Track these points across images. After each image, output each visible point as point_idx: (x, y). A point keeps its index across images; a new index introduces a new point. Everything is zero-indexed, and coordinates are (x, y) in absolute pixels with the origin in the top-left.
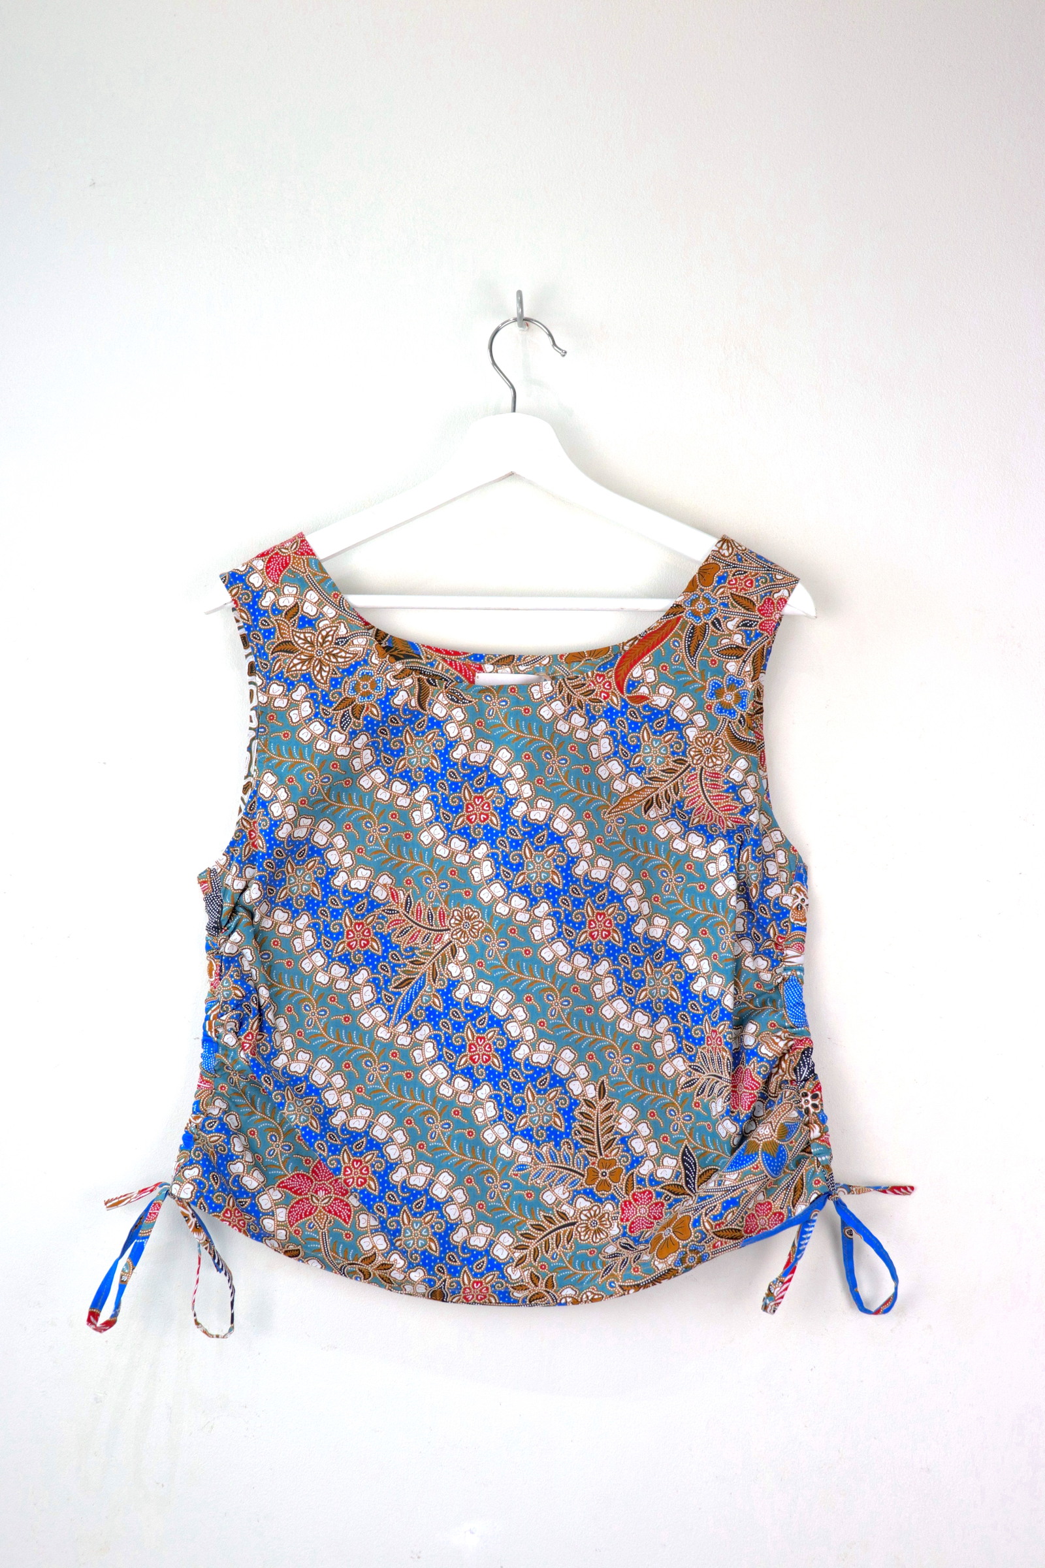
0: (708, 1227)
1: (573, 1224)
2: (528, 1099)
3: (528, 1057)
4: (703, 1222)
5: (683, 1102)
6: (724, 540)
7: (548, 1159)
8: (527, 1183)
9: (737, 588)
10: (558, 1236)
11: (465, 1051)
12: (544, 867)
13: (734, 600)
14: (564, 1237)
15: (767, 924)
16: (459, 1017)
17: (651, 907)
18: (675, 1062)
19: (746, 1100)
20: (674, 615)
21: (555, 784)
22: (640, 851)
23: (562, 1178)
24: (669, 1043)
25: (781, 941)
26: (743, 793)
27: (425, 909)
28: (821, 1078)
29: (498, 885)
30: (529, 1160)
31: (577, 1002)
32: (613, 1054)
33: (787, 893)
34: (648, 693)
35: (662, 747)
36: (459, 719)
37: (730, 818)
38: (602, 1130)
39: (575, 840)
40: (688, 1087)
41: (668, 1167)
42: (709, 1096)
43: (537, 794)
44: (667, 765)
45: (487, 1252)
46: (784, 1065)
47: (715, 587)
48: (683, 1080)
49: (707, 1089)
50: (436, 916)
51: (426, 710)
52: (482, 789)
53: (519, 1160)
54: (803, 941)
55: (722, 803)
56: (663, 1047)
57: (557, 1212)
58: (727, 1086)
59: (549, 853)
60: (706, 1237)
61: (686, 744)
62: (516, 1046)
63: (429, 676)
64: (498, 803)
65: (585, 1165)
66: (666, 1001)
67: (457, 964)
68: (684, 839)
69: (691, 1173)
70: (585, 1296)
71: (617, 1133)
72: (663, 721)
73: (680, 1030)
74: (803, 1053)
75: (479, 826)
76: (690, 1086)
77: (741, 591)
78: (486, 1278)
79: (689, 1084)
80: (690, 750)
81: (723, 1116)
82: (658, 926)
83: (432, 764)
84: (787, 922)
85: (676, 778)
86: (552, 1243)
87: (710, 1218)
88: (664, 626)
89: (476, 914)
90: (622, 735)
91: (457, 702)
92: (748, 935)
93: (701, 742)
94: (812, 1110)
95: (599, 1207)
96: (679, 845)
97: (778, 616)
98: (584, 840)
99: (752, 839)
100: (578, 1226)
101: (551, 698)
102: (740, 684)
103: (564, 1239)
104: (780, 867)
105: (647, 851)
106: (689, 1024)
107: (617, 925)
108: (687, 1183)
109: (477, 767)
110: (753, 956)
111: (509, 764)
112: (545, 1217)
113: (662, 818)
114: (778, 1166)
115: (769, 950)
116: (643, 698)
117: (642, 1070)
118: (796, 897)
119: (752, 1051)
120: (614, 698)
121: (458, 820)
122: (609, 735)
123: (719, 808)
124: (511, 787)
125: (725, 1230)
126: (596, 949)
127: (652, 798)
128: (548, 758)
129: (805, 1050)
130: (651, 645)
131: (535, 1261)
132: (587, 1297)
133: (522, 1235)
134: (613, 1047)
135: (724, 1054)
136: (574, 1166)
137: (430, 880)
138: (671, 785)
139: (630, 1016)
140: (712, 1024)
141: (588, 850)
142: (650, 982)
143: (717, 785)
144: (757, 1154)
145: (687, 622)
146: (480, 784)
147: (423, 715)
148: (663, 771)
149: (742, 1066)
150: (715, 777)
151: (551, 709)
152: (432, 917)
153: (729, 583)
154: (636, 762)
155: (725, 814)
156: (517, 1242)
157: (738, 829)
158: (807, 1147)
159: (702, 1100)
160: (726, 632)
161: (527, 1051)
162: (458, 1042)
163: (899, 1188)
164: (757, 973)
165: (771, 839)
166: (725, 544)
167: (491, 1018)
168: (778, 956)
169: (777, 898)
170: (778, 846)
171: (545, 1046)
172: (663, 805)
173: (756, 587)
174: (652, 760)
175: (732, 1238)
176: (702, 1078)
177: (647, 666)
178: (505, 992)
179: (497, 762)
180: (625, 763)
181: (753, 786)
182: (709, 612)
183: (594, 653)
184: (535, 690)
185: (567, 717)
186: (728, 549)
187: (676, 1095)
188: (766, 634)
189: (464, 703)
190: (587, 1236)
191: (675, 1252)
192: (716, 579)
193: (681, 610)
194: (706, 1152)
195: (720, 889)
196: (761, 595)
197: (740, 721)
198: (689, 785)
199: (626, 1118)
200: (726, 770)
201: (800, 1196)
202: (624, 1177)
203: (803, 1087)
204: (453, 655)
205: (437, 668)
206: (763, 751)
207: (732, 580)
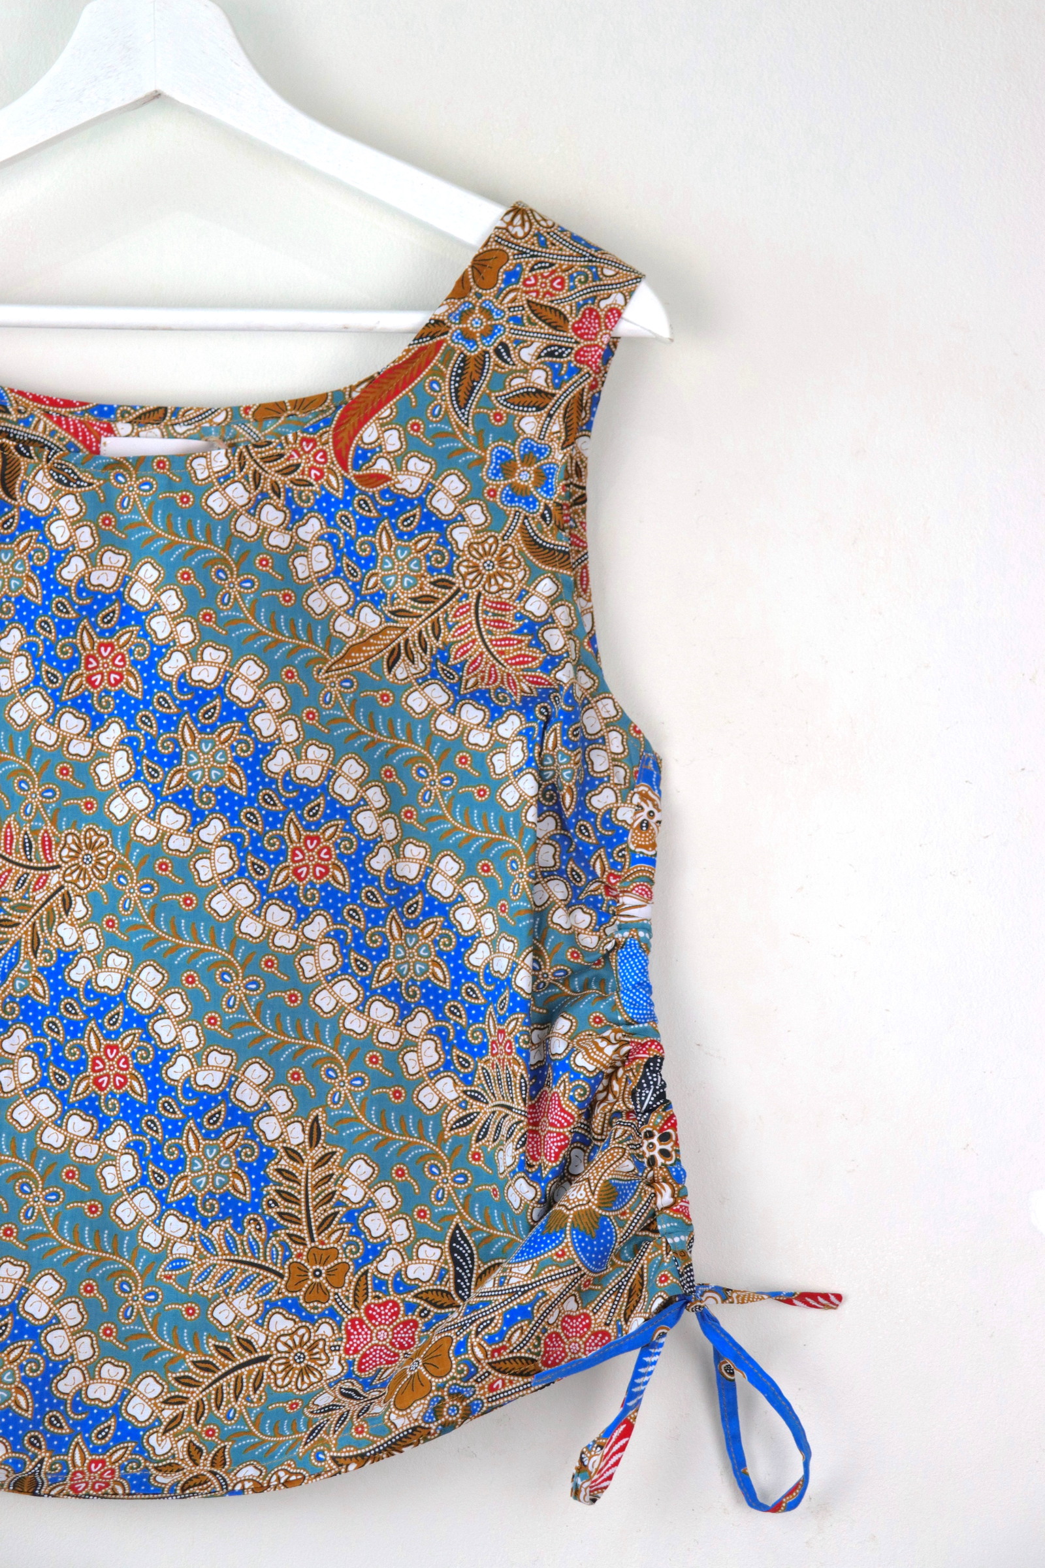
0: (480, 1355)
1: (264, 1359)
2: (189, 1147)
3: (189, 1077)
4: (472, 1346)
5: (453, 1151)
6: (517, 210)
7: (221, 1248)
8: (187, 1291)
9: (537, 292)
10: (238, 1379)
11: (85, 1070)
12: (215, 761)
13: (533, 311)
14: (248, 1382)
15: (591, 854)
16: (76, 1014)
17: (402, 827)
18: (439, 1085)
19: (552, 1145)
20: (432, 338)
21: (234, 623)
22: (381, 734)
23: (245, 1280)
24: (429, 1053)
25: (613, 881)
26: (546, 635)
27: (18, 834)
28: (676, 1109)
29: (138, 790)
30: (191, 1250)
31: (272, 983)
32: (335, 1071)
33: (624, 801)
34: (389, 469)
35: (412, 560)
36: (71, 513)
37: (524, 677)
38: (314, 1199)
39: (268, 716)
40: (460, 1126)
41: (427, 1261)
42: (494, 1141)
43: (204, 637)
44: (421, 589)
45: (117, 1410)
46: (616, 1087)
47: (500, 290)
48: (454, 1115)
49: (492, 1130)
50: (37, 845)
51: (15, 499)
52: (112, 632)
53: (174, 1251)
54: (651, 882)
55: (512, 651)
56: (419, 1060)
57: (238, 1338)
58: (520, 1121)
59: (224, 736)
60: (477, 1371)
61: (452, 553)
62: (169, 1059)
63: (19, 441)
64: (139, 653)
65: (285, 1259)
66: (424, 984)
67: (72, 925)
68: (454, 714)
69: (464, 1270)
70: (275, 1477)
71: (339, 1204)
72: (414, 516)
73: (448, 1033)
74: (647, 1065)
75: (108, 693)
76: (465, 1125)
77: (544, 296)
78: (112, 1455)
79: (463, 1121)
80: (459, 564)
81: (514, 1172)
82: (412, 860)
83: (28, 589)
84: (623, 849)
85: (436, 611)
86: (228, 1391)
87: (483, 1339)
88: (415, 356)
89: (103, 839)
90: (346, 541)
91: (68, 485)
92: (561, 873)
93: (477, 551)
94: (660, 1160)
95: (309, 1330)
96: (446, 724)
97: (606, 339)
98: (284, 715)
99: (562, 712)
100: (272, 1363)
101: (227, 477)
102: (542, 454)
103: (248, 1386)
104: (614, 760)
105: (393, 735)
106: (463, 1022)
107: (341, 856)
108: (458, 1287)
109: (104, 595)
110: (568, 906)
111: (157, 588)
112: (217, 1347)
113: (417, 680)
114: (599, 1252)
115: (595, 897)
116: (381, 478)
117: (383, 1098)
118: (639, 808)
119: (562, 1062)
120: (332, 479)
121: (71, 683)
122: (327, 540)
123: (506, 660)
124: (160, 626)
125: (509, 1359)
126: (305, 896)
127: (399, 645)
128: (221, 579)
129: (650, 1060)
130: (392, 389)
131: (197, 1422)
132: (279, 1478)
133: (177, 1379)
134: (332, 1059)
135: (516, 1068)
136: (265, 1260)
137: (27, 784)
138: (428, 623)
139: (362, 1007)
140: (499, 1020)
141: (290, 731)
142: (396, 952)
143: (504, 622)
144: (563, 1231)
145: (453, 350)
146: (109, 622)
147: (11, 507)
148: (414, 599)
149: (546, 1088)
150: (500, 609)
151: (225, 496)
152: (31, 847)
153: (525, 284)
154: (370, 585)
155: (516, 670)
156: (169, 1392)
157: (540, 695)
158: (652, 1223)
159: (484, 1148)
160: (520, 367)
161: (188, 1066)
162: (74, 1054)
163: (813, 1296)
164: (572, 935)
165: (598, 712)
166: (519, 217)
167: (128, 1012)
168: (609, 906)
169: (609, 811)
170: (609, 724)
171: (218, 1059)
172: (417, 657)
173: (571, 289)
174: (396, 582)
175: (521, 1374)
176: (482, 1111)
177: (388, 423)
178: (150, 969)
179: (137, 586)
180: (353, 587)
181: (565, 623)
182: (490, 332)
183: (302, 404)
184: (199, 464)
185: (253, 508)
186: (523, 225)
187: (440, 1141)
188: (586, 369)
189: (79, 486)
190: (287, 1380)
191: (424, 1397)
192: (502, 276)
193: (443, 329)
194: (490, 1236)
195: (510, 796)
196: (577, 303)
197: (543, 516)
198: (457, 623)
199: (355, 1179)
200: (520, 597)
201: (637, 1302)
202: (351, 1279)
203: (646, 1121)
204: (62, 407)
205: (36, 428)
206: (585, 567)
207: (529, 279)
